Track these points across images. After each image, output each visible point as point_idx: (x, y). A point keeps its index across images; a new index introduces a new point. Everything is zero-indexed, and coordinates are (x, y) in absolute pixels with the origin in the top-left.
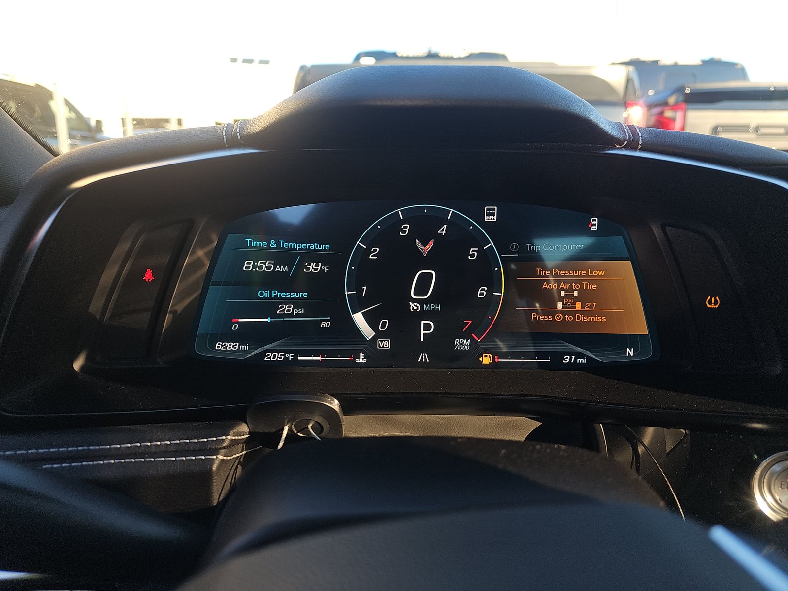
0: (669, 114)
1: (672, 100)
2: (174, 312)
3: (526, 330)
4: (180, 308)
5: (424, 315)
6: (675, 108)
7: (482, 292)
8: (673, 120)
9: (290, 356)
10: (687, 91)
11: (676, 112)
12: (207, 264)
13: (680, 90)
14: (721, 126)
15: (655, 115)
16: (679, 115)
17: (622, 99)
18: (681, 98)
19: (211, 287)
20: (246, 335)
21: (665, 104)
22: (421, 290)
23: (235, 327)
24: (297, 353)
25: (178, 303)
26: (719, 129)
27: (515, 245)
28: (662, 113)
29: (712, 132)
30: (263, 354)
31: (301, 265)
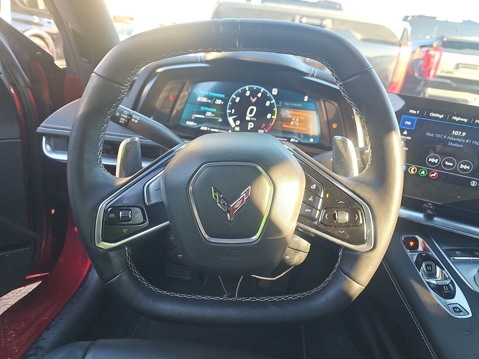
0: (432, 52)
1: (435, 44)
2: (177, 110)
3: (281, 129)
4: (178, 109)
5: (250, 121)
6: (436, 49)
7: (269, 116)
8: (433, 57)
9: (209, 129)
10: (445, 39)
11: (436, 52)
12: (187, 96)
13: (441, 38)
14: (462, 64)
15: (425, 52)
16: (437, 54)
17: (399, 42)
18: (441, 44)
19: (187, 105)
20: (196, 120)
21: (431, 46)
22: (251, 113)
23: (193, 118)
24: (211, 128)
25: (178, 107)
26: (460, 66)
27: (281, 102)
28: (428, 51)
29: (455, 67)
30: (200, 127)
31: (215, 101)
